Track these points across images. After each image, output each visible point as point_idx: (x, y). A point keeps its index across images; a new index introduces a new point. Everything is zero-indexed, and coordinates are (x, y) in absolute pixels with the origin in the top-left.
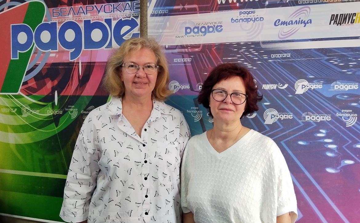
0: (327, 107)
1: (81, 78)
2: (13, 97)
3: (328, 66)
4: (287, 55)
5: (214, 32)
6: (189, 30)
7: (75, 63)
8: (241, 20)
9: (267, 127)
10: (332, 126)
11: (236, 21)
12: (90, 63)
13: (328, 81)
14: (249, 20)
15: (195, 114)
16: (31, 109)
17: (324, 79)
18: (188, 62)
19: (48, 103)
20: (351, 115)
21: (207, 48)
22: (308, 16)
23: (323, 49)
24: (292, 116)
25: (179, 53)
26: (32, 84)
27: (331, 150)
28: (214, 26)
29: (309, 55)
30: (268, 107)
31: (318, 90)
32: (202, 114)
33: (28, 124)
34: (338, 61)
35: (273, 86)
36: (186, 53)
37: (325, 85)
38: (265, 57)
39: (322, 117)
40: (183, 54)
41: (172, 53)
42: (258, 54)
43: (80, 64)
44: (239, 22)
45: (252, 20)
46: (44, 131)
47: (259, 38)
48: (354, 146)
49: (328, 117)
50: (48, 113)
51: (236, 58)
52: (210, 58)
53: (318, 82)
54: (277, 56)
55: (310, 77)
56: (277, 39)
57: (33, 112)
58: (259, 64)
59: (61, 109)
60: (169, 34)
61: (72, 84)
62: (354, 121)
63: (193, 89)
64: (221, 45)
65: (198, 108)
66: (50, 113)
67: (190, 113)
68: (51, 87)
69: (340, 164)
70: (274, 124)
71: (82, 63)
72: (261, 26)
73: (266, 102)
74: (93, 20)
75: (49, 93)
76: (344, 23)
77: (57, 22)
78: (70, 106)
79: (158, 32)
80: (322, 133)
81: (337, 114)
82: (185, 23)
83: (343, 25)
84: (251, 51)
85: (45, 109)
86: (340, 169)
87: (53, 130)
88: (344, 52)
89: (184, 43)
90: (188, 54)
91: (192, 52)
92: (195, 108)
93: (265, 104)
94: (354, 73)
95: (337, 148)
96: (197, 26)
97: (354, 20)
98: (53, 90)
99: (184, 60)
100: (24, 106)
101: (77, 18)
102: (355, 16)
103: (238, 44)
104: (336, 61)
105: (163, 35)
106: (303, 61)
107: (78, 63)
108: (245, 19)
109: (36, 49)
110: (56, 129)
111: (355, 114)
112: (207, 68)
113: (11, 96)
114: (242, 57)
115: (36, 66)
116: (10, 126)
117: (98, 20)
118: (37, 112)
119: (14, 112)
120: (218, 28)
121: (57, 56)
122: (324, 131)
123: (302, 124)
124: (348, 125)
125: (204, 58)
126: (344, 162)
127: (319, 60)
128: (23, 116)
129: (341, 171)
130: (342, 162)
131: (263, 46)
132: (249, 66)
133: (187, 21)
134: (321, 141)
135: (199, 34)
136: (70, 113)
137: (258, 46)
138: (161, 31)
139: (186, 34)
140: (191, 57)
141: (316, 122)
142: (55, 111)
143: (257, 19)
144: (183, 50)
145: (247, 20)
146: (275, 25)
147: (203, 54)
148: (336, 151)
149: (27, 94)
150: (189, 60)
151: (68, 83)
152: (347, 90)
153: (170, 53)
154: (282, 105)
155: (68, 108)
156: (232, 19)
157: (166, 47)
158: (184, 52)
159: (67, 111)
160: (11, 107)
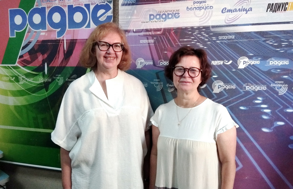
0: (264, 79)
1: (65, 52)
2: (12, 68)
3: (265, 46)
4: (232, 37)
5: (173, 18)
6: (152, 17)
7: (61, 40)
8: (195, 9)
9: (215, 95)
10: (267, 95)
11: (191, 9)
12: (73, 40)
13: (265, 58)
14: (201, 8)
15: (157, 85)
16: (26, 78)
17: (261, 56)
18: (151, 43)
19: (39, 73)
20: (282, 85)
21: (167, 31)
22: (249, 5)
23: (261, 32)
24: (235, 86)
25: (144, 35)
26: (27, 57)
27: (266, 114)
28: (173, 13)
29: (250, 37)
30: (216, 79)
31: (256, 66)
32: (162, 85)
33: (24, 89)
34: (273, 42)
35: (220, 62)
36: (150, 35)
37: (262, 61)
38: (214, 38)
39: (259, 87)
40: (147, 37)
41: (139, 36)
42: (208, 36)
43: (65, 41)
44: (193, 10)
45: (204, 9)
46: (36, 95)
47: (210, 23)
48: (285, 110)
49: (264, 87)
50: (40, 81)
51: (191, 39)
52: (169, 39)
53: (257, 58)
54: (223, 38)
55: (250, 55)
56: (224, 24)
57: (28, 80)
58: (209, 44)
59: (50, 77)
60: (137, 20)
61: (58, 58)
62: (285, 90)
63: (155, 65)
64: (178, 29)
65: (159, 80)
66: (41, 81)
67: (153, 85)
68: (42, 60)
69: (273, 125)
70: (221, 92)
71: (66, 40)
72: (210, 13)
73: (215, 75)
74: (75, 5)
75: (41, 65)
76: (278, 10)
77: (46, 7)
78: (57, 75)
79: (127, 18)
80: (259, 100)
81: (272, 84)
82: (149, 11)
83: (278, 12)
84: (202, 34)
85: (37, 77)
86: (273, 129)
87: (44, 94)
88: (278, 35)
89: (148, 28)
90: (152, 36)
91: (155, 35)
92: (157, 80)
93: (214, 76)
94: (286, 51)
95: (271, 112)
96: (159, 13)
97: (286, 8)
98: (44, 62)
99: (148, 41)
100: (21, 75)
101: (62, 3)
102: (287, 5)
103: (192, 28)
104: (271, 42)
105: (131, 21)
106: (245, 42)
107: (64, 40)
108: (198, 7)
109: (30, 29)
110: (46, 93)
111: (286, 85)
112: (167, 47)
113: (10, 67)
114: (195, 39)
115: (30, 42)
116: (9, 91)
117: (79, 4)
118: (31, 80)
119: (13, 79)
120: (176, 15)
121: (46, 34)
122: (260, 99)
123: (243, 93)
124: (280, 94)
125: (164, 39)
126: (276, 123)
127: (257, 41)
128: (20, 83)
129: (274, 130)
130: (275, 123)
131: (212, 30)
132: (201, 46)
133: (151, 9)
134: (258, 106)
135: (160, 20)
136: (57, 81)
137: (208, 30)
138: (129, 17)
139: (150, 20)
140: (154, 39)
141: (254, 91)
142: (45, 79)
143: (208, 8)
144: (148, 33)
145: (200, 8)
146: (222, 12)
147: (164, 36)
148: (271, 115)
149: (23, 65)
150: (152, 41)
151: (56, 56)
152: (279, 65)
153: (137, 35)
154: (227, 77)
155: (55, 76)
156: (187, 8)
157: (133, 31)
158: (148, 34)
159: (55, 79)
160: (10, 76)
